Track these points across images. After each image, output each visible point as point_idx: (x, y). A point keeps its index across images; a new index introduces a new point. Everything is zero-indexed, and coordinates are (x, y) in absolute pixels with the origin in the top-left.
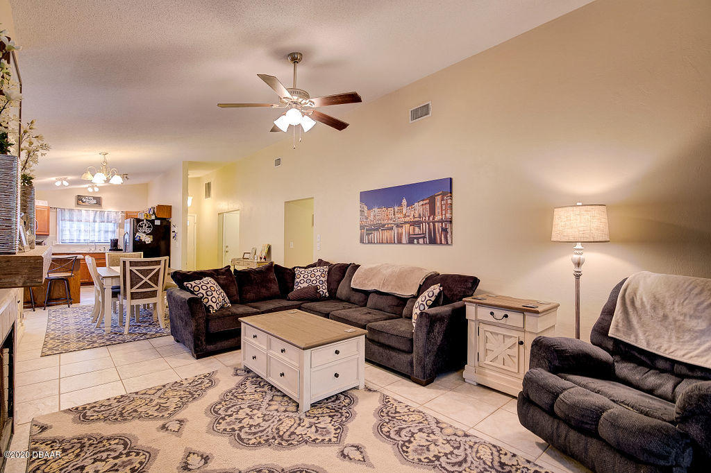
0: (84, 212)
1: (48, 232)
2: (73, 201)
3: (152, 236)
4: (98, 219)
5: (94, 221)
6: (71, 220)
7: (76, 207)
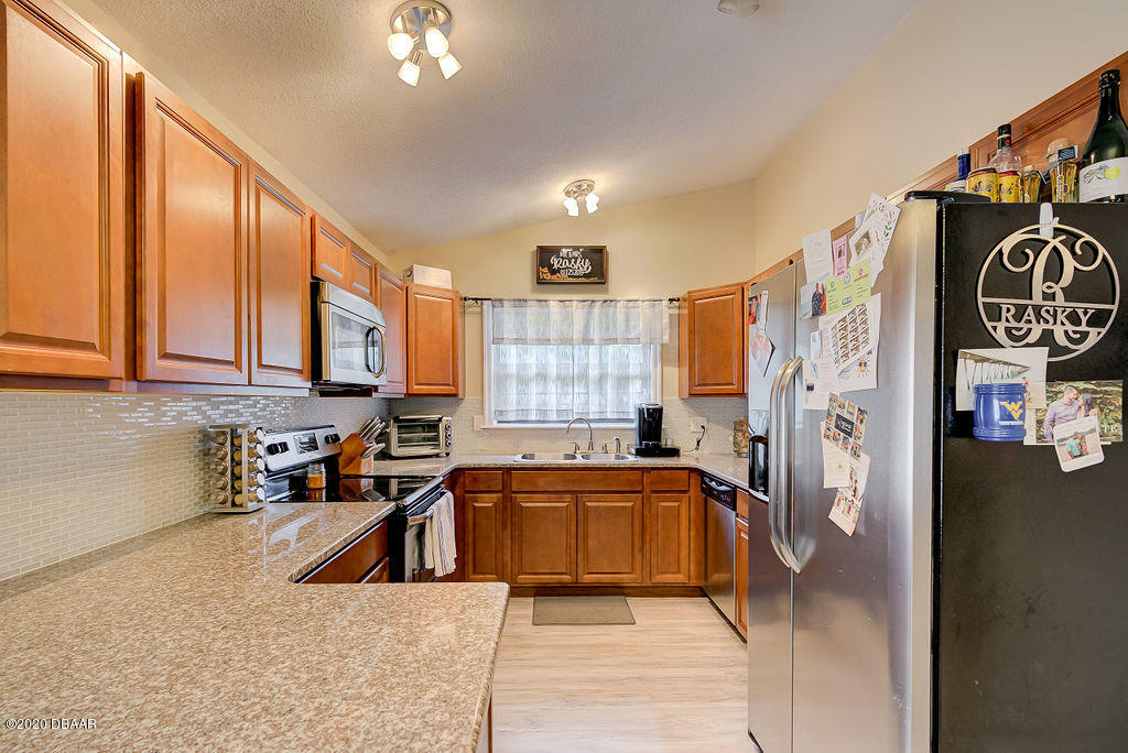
0: (554, 306)
1: (455, 384)
2: (524, 268)
3: (1115, 389)
4: (595, 335)
5: (587, 341)
6: (520, 341)
7: (534, 291)
